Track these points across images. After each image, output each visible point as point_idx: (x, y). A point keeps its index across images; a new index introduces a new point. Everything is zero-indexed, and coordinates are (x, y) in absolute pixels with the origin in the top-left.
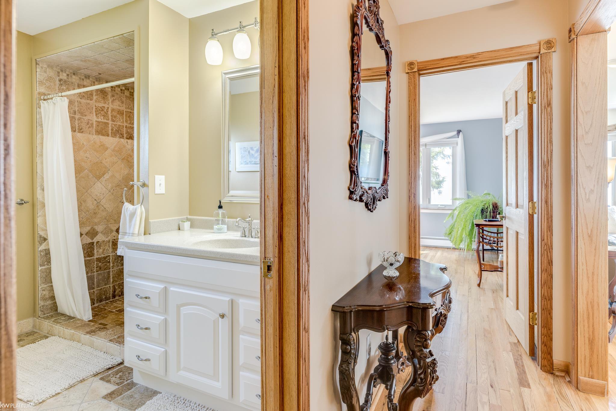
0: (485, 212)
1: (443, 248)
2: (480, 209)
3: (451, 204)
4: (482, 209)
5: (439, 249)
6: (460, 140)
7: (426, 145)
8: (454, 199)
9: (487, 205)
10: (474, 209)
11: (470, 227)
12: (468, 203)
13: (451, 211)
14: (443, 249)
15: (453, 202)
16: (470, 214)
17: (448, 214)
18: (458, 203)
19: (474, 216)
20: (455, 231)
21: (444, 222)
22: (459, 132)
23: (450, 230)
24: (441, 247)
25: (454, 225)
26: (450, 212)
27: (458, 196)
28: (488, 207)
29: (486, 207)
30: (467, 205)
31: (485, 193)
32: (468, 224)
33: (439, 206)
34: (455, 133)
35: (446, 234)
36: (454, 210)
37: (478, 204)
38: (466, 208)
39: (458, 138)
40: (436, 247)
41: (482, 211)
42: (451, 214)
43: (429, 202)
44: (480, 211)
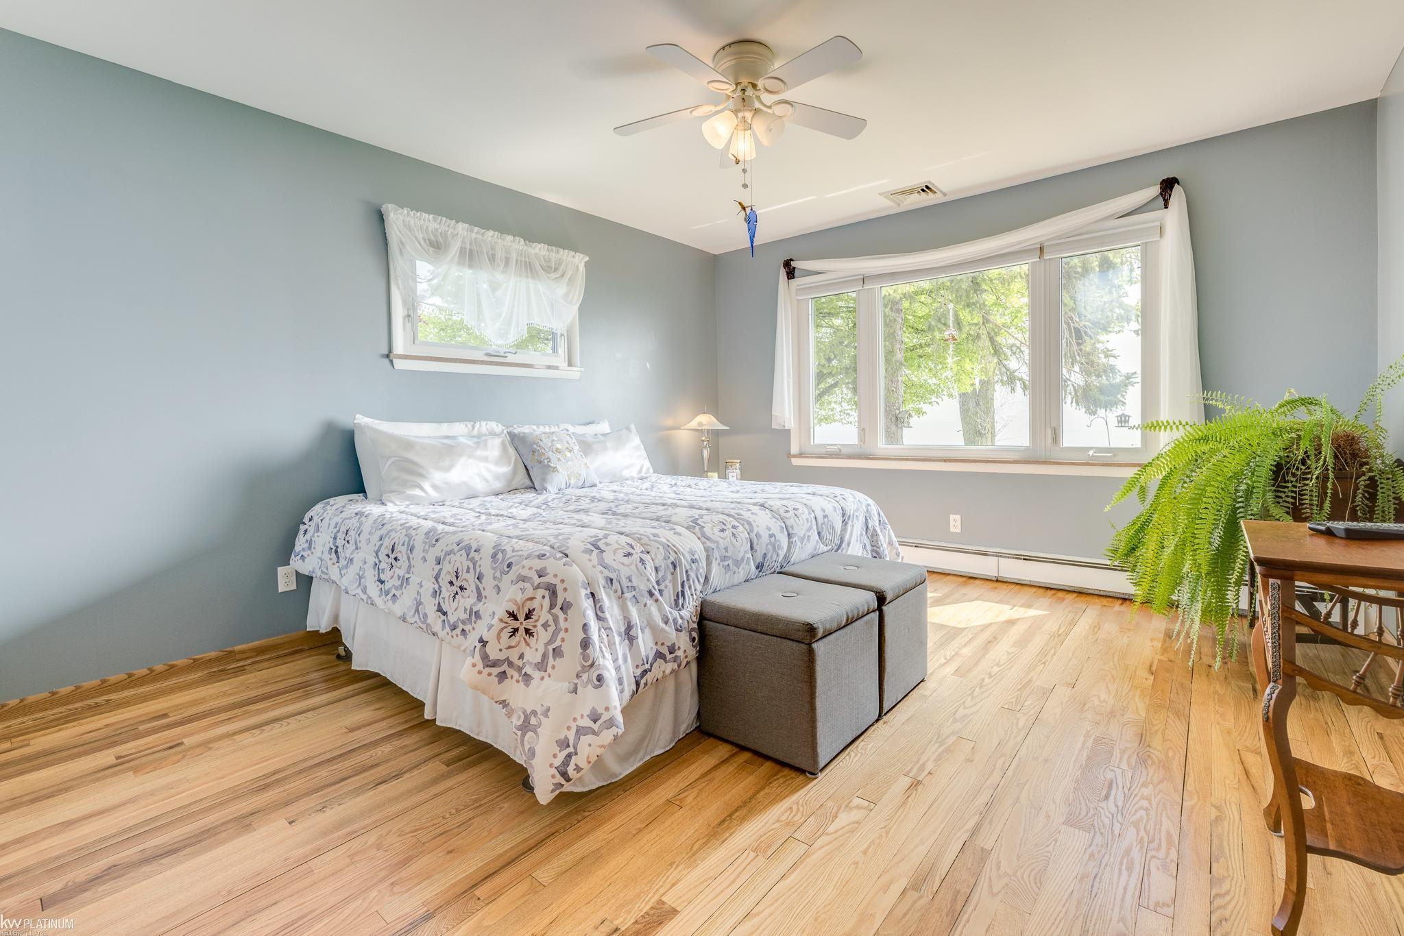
0: (1294, 475)
1: (1106, 596)
2: (1269, 461)
3: (1139, 446)
4: (1279, 467)
5: (1089, 598)
6: (1174, 217)
7: (1041, 249)
8: (1150, 426)
9: (1305, 444)
10: (1235, 463)
11: (1217, 542)
12: (1205, 439)
13: (1135, 470)
14: (1105, 601)
15: (1144, 439)
16: (1216, 484)
17: (1123, 479)
18: (1165, 440)
19: (1239, 494)
20: (1151, 541)
21: (1106, 510)
22: (1168, 185)
23: (1132, 538)
24: (1097, 593)
25: (1148, 521)
26: (1130, 473)
27: (1164, 415)
28: (1312, 453)
29: (1301, 455)
30: (1206, 448)
31: (1287, 397)
32: (1208, 526)
33: (1091, 453)
34: (1155, 190)
35: (1115, 551)
36: (1144, 467)
37: (1255, 443)
38: (1196, 461)
39: (1166, 207)
40: (1080, 593)
41: (1279, 471)
42: (1135, 480)
43: (1056, 436)
44: (1265, 473)
